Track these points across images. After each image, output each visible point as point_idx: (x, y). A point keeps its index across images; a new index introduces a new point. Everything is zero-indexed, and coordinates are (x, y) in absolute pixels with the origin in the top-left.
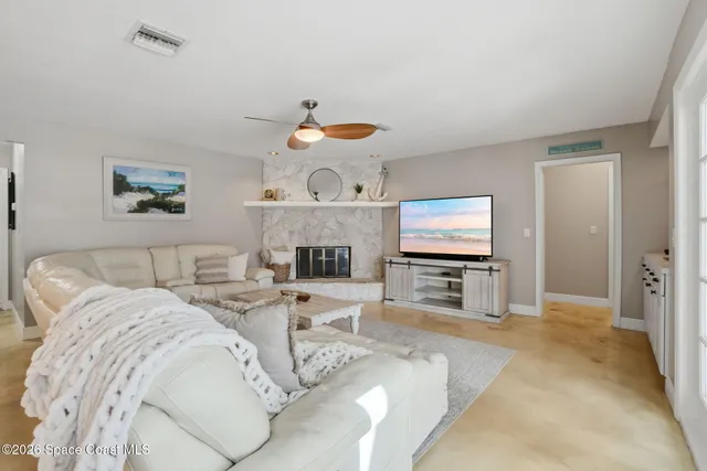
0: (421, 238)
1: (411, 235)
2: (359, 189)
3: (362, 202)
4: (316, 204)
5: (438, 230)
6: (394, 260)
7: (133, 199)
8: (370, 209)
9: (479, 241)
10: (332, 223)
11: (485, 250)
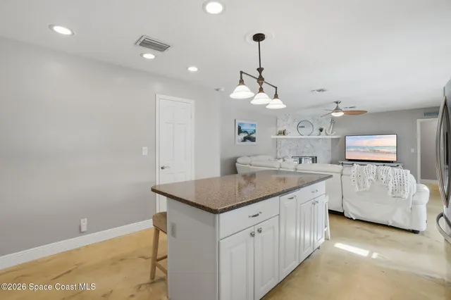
0: (358, 151)
1: (352, 150)
2: (321, 130)
3: (323, 136)
4: (301, 137)
5: (367, 147)
6: (344, 162)
7: (243, 135)
8: (325, 139)
9: (389, 153)
10: (308, 146)
11: (393, 158)
